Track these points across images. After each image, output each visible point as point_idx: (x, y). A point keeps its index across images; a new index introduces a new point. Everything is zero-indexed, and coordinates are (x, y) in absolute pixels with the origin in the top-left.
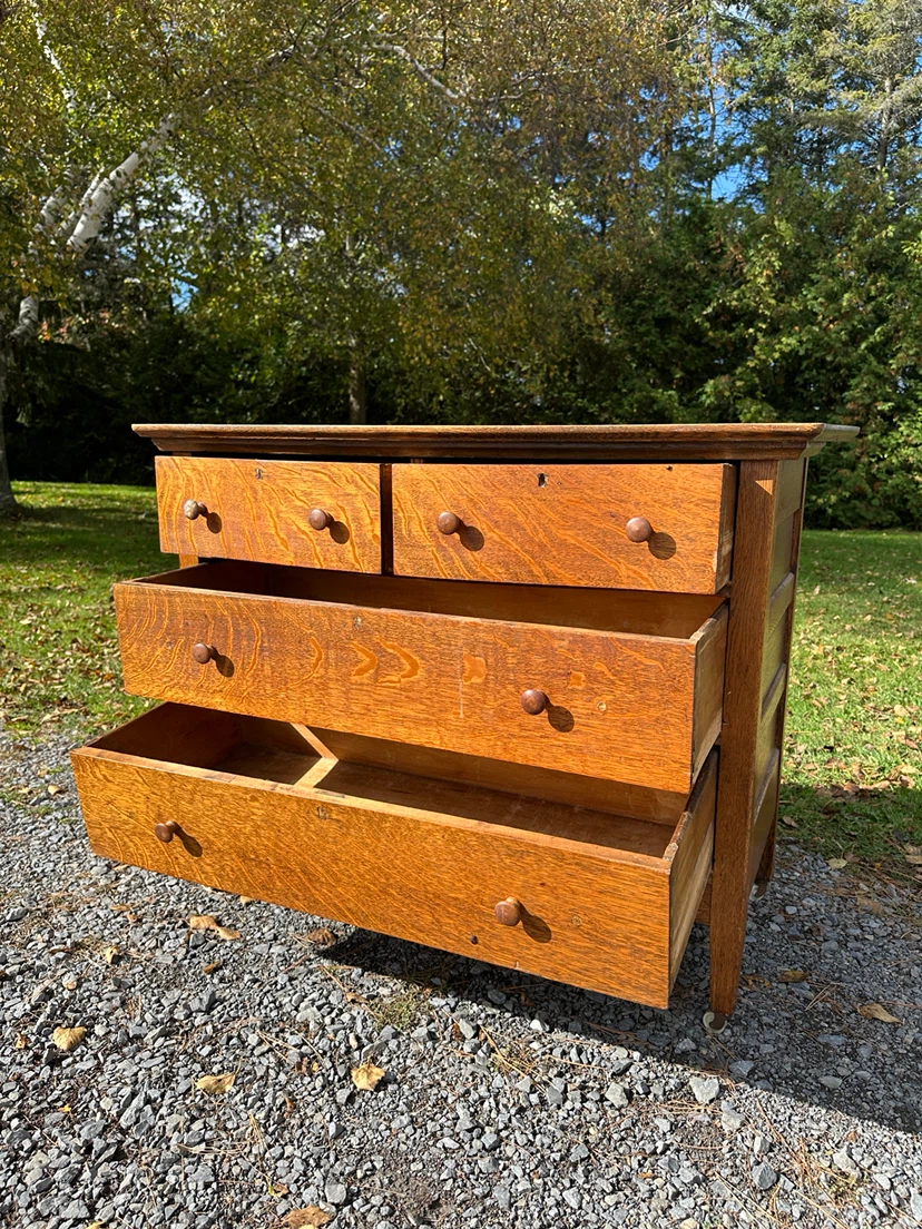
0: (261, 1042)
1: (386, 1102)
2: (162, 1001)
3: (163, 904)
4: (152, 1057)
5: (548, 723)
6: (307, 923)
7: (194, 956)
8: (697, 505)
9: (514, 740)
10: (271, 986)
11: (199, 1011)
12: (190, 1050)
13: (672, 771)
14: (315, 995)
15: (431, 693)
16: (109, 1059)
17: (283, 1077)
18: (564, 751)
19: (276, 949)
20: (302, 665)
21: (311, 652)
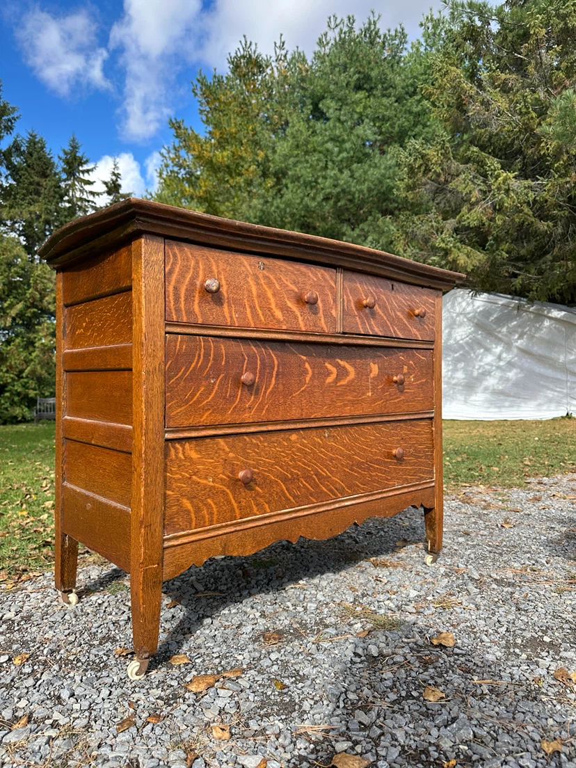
8: (430, 305)
9: (388, 402)
13: (430, 402)
15: (358, 386)
18: (402, 403)
20: (300, 381)
21: (306, 372)
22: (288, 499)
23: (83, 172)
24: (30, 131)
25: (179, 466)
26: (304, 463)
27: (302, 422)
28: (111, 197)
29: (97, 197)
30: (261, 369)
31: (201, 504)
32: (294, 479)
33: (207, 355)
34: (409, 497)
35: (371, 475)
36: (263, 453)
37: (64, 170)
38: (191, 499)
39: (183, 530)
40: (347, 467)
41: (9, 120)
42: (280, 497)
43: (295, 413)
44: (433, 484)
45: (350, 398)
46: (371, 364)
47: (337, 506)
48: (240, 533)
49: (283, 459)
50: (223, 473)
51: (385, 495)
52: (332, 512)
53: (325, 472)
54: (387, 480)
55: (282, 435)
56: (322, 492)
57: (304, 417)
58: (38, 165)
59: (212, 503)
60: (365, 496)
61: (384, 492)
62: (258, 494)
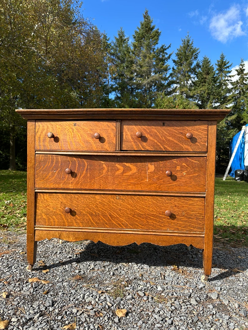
0: (78, 311)
1: (131, 319)
2: (33, 306)
3: (15, 277)
4: (41, 324)
5: (171, 180)
6: (71, 275)
7: (36, 290)
8: (202, 130)
9: (162, 185)
10: (70, 294)
11: (50, 306)
12: (54, 319)
13: (201, 187)
14: (88, 294)
15: (139, 176)
16: (24, 328)
17: (92, 320)
18: (175, 186)
19: (65, 284)
20: (100, 172)
21: (103, 168)
22: (92, 223)
23: (226, 68)
24: (204, 57)
25: (42, 202)
26: (103, 209)
27: (101, 191)
28: (240, 76)
29: (232, 77)
30: (78, 167)
31: (50, 217)
32: (97, 215)
33: (52, 162)
34: (179, 239)
35: (148, 222)
36: (80, 202)
37: (217, 69)
38: (46, 214)
39: (43, 225)
40: (130, 215)
41: (196, 55)
42: (88, 222)
43: (96, 187)
44: (203, 236)
45: (132, 181)
46: (149, 165)
47: (122, 232)
48: (67, 232)
49: (91, 206)
50: (61, 207)
51: (158, 234)
52: (119, 234)
53: (115, 215)
54: (160, 226)
55: (91, 195)
56: (113, 224)
57: (101, 188)
58: (205, 70)
59: (55, 218)
60: (144, 231)
61: (158, 232)
62: (77, 218)
